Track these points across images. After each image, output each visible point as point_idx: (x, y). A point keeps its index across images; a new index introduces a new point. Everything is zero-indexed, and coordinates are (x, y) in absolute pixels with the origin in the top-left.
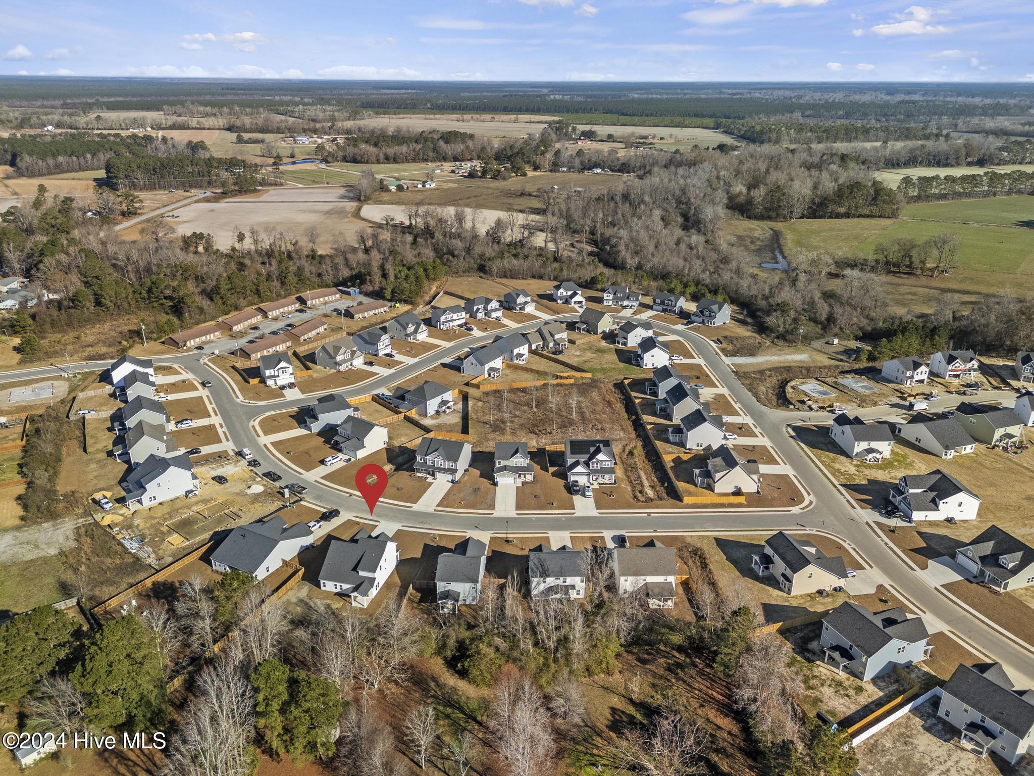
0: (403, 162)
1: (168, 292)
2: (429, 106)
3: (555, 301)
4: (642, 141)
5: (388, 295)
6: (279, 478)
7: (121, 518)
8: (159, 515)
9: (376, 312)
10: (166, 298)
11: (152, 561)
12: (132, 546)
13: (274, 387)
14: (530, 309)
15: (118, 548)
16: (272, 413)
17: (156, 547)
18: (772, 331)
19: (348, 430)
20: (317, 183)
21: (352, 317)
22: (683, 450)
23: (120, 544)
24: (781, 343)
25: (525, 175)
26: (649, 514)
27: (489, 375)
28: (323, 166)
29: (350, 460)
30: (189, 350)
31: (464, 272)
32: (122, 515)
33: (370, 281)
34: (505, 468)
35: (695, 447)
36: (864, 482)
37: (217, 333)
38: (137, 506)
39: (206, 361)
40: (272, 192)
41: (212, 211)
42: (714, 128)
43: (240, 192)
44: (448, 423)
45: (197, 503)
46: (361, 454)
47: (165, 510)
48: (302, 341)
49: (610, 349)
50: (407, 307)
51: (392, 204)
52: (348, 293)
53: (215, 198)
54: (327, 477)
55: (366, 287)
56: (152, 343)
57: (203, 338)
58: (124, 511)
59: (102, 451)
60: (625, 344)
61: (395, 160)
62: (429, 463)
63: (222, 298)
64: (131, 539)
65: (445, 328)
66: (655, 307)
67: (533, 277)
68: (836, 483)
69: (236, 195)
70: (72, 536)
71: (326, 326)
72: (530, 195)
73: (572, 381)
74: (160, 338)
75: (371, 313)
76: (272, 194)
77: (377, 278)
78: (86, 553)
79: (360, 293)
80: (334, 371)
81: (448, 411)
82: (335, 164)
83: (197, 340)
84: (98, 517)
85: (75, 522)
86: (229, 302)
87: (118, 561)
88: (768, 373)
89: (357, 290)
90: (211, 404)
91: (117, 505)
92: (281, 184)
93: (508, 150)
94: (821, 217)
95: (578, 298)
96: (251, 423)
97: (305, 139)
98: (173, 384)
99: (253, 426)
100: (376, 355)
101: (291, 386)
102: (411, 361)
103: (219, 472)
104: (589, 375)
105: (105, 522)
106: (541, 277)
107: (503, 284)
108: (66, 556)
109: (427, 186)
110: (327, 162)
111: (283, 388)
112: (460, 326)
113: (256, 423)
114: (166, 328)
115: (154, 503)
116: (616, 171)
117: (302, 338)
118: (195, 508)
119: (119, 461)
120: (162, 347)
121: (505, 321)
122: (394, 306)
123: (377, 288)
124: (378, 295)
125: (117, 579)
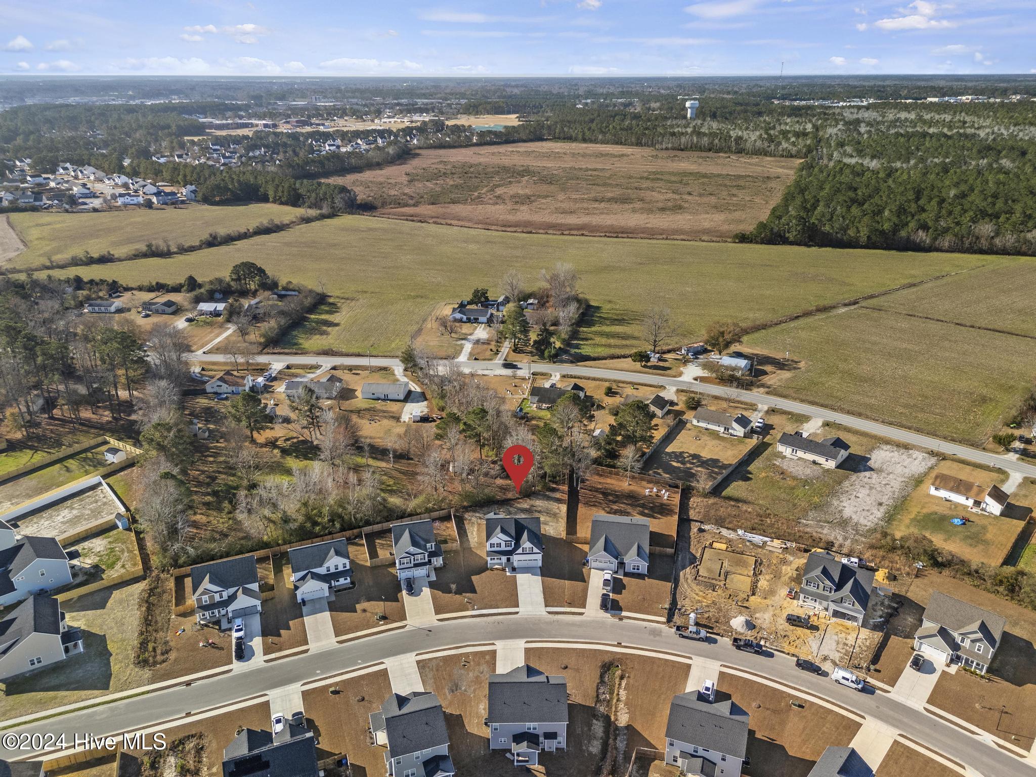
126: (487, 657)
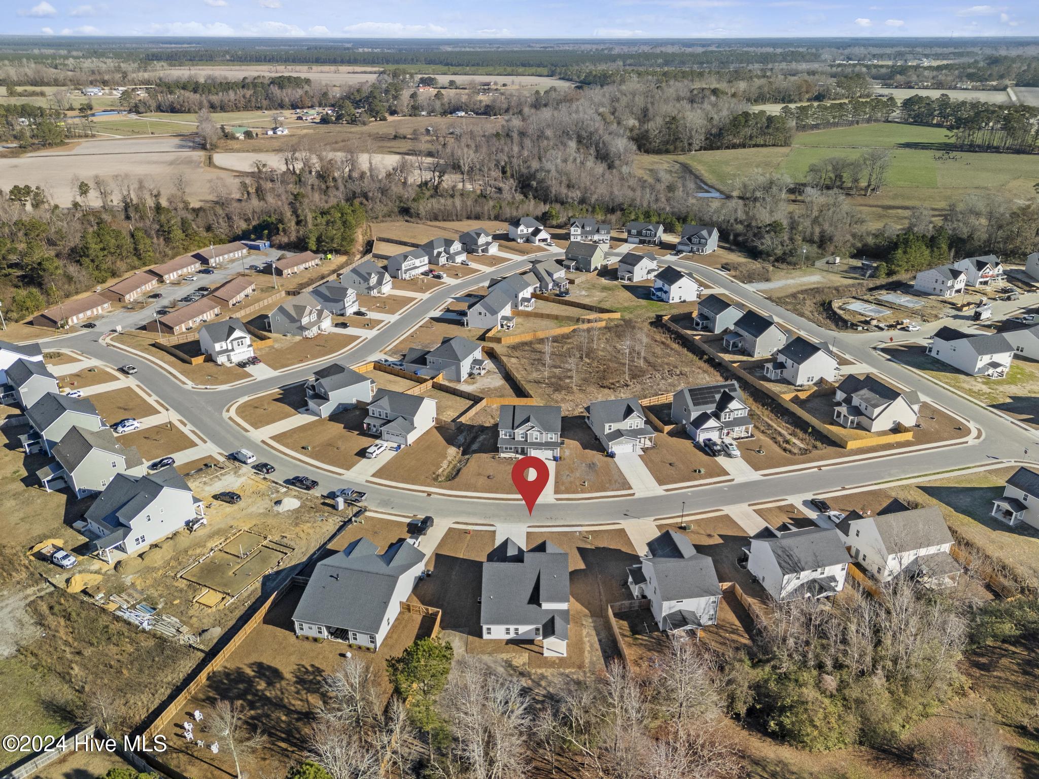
0: (232, 111)
1: (14, 258)
2: (228, 57)
3: (513, 240)
4: (486, 88)
5: (313, 245)
6: (315, 483)
7: (99, 578)
8: (159, 563)
9: (307, 265)
10: (11, 266)
11: (187, 637)
12: (143, 619)
13: (228, 365)
14: (494, 250)
15: (119, 626)
16: (246, 399)
17: (183, 615)
18: (768, 255)
19: (385, 407)
20: (138, 133)
21: (279, 273)
22: (793, 387)
23: (118, 619)
24: (784, 266)
25: (384, 119)
26: (819, 467)
27: (502, 326)
28: (133, 116)
29: (399, 447)
30: (73, 329)
31: (384, 216)
32: (97, 572)
33: (284, 230)
34: (618, 434)
35: (806, 383)
36: (1009, 400)
37: (106, 305)
38: (117, 556)
39: (108, 340)
40: (84, 144)
41: (16, 166)
42: (548, 76)
43: (44, 145)
44: (492, 386)
45: (211, 536)
46: (412, 437)
47: (166, 552)
48: (231, 306)
49: (616, 286)
50: (342, 259)
51: (248, 151)
52: (257, 248)
53: (12, 152)
54: (378, 474)
55: (279, 237)
56: (13, 325)
57: (89, 313)
58: (96, 565)
59: (13, 480)
60: (630, 279)
61: (223, 108)
62: (519, 438)
63: (93, 261)
64: (133, 607)
65: (407, 278)
66: (630, 239)
67: (469, 218)
68: (983, 405)
69: (39, 149)
70: (26, 618)
71: (253, 287)
72: (405, 138)
73: (603, 324)
74: (22, 317)
75: (302, 267)
76: (84, 146)
77: (292, 225)
78: (66, 643)
79: (271, 246)
80: (298, 338)
81: (483, 372)
82: (148, 114)
83: (81, 315)
84: (59, 580)
85: (21, 595)
86: (104, 266)
87: (130, 649)
88: (801, 296)
89: (267, 243)
90: (150, 396)
91: (81, 558)
92: (93, 136)
93: (356, 94)
94: (718, 148)
95: (543, 235)
96: (225, 415)
97: (96, 90)
98: (77, 375)
99: (230, 418)
100: (342, 315)
101: (254, 361)
102: (393, 318)
103: (219, 487)
104: (617, 315)
105: (76, 587)
106: (478, 217)
107: (439, 227)
108: (36, 655)
109: (279, 133)
110: (138, 112)
111: (242, 365)
112: (425, 274)
113: (232, 413)
114: (29, 303)
115: (144, 547)
116: (480, 114)
117: (231, 303)
118: (210, 544)
119: (49, 491)
120: (29, 329)
121: (473, 265)
122: (326, 258)
123: (293, 237)
124: (299, 246)
125: (144, 679)
126: (563, 488)
